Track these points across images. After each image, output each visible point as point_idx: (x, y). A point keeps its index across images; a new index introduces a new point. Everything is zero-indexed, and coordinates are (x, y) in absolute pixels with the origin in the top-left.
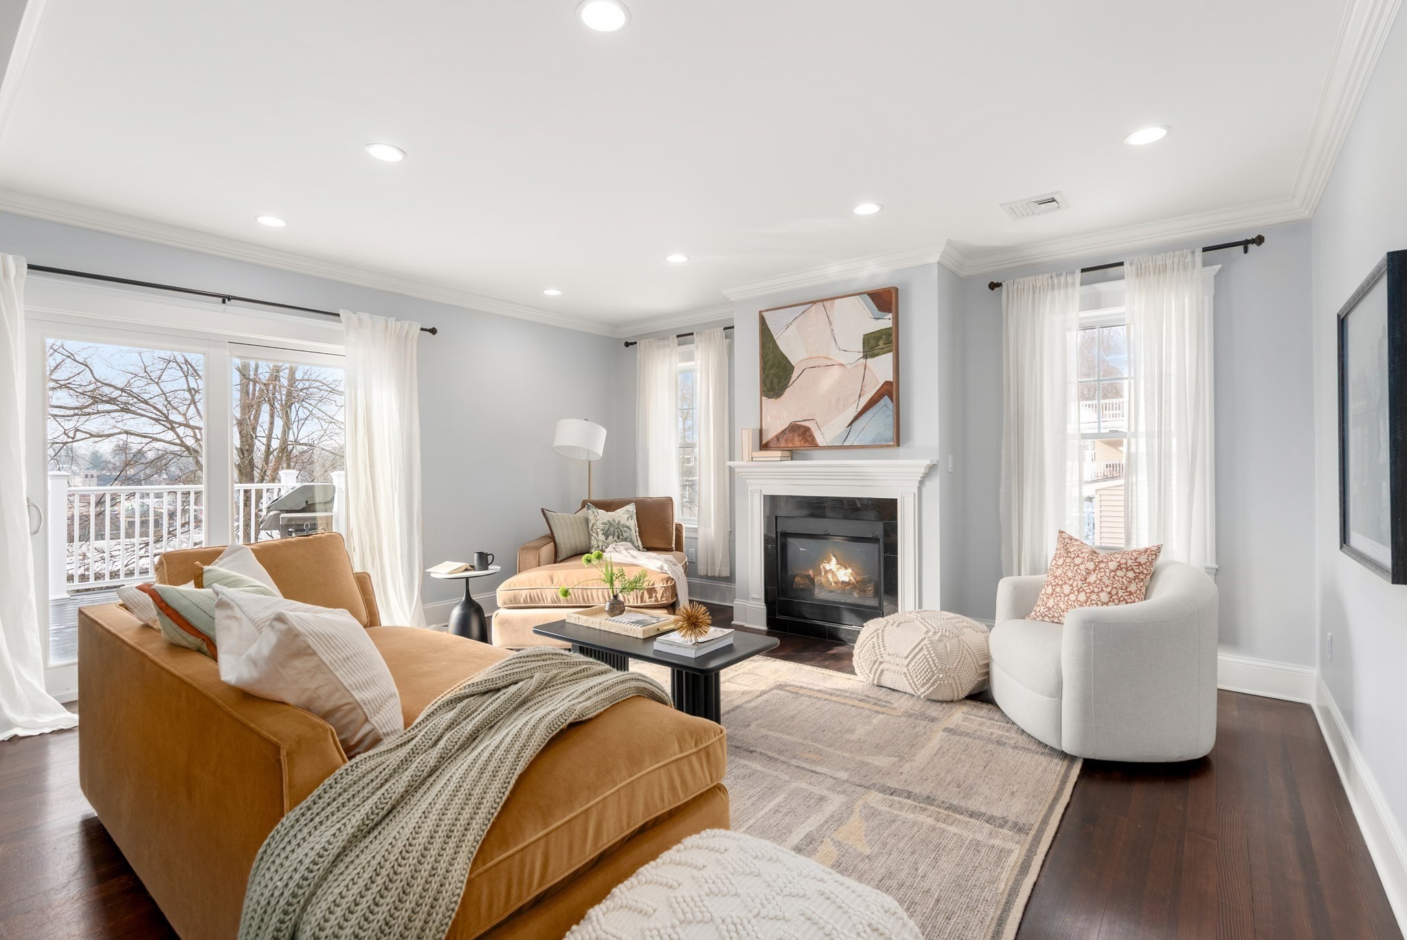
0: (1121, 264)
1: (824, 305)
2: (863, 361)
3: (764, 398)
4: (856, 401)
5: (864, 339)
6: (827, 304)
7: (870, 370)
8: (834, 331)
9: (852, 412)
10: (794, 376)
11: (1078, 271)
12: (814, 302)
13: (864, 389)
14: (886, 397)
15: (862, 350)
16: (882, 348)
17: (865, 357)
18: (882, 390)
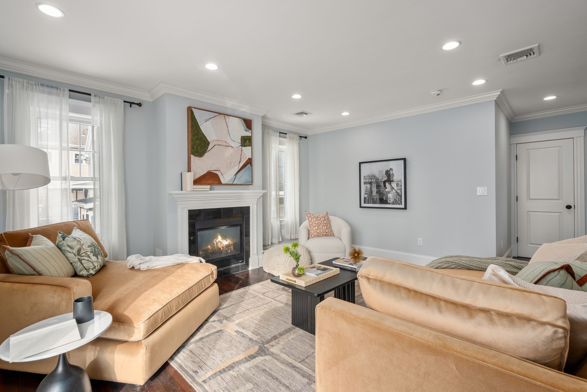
0: (286, 134)
1: (224, 117)
2: (241, 147)
3: (192, 156)
4: (238, 164)
5: (241, 138)
6: (226, 117)
7: (243, 152)
8: (229, 130)
9: (236, 169)
10: (210, 147)
11: (279, 132)
12: (220, 114)
13: (241, 160)
14: (249, 164)
15: (240, 143)
16: (248, 144)
17: (242, 146)
18: (248, 161)
